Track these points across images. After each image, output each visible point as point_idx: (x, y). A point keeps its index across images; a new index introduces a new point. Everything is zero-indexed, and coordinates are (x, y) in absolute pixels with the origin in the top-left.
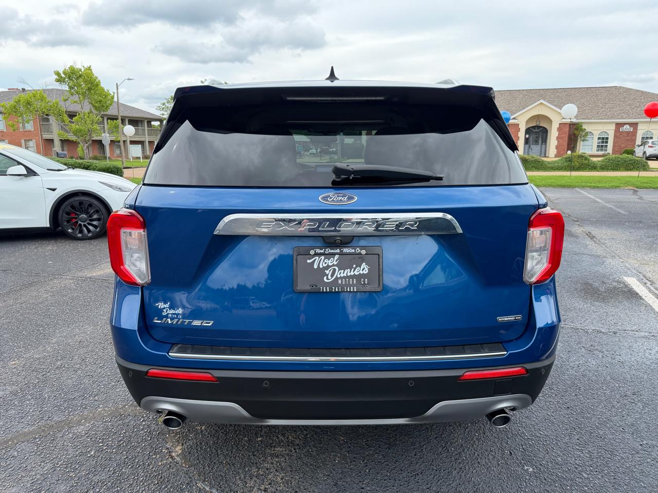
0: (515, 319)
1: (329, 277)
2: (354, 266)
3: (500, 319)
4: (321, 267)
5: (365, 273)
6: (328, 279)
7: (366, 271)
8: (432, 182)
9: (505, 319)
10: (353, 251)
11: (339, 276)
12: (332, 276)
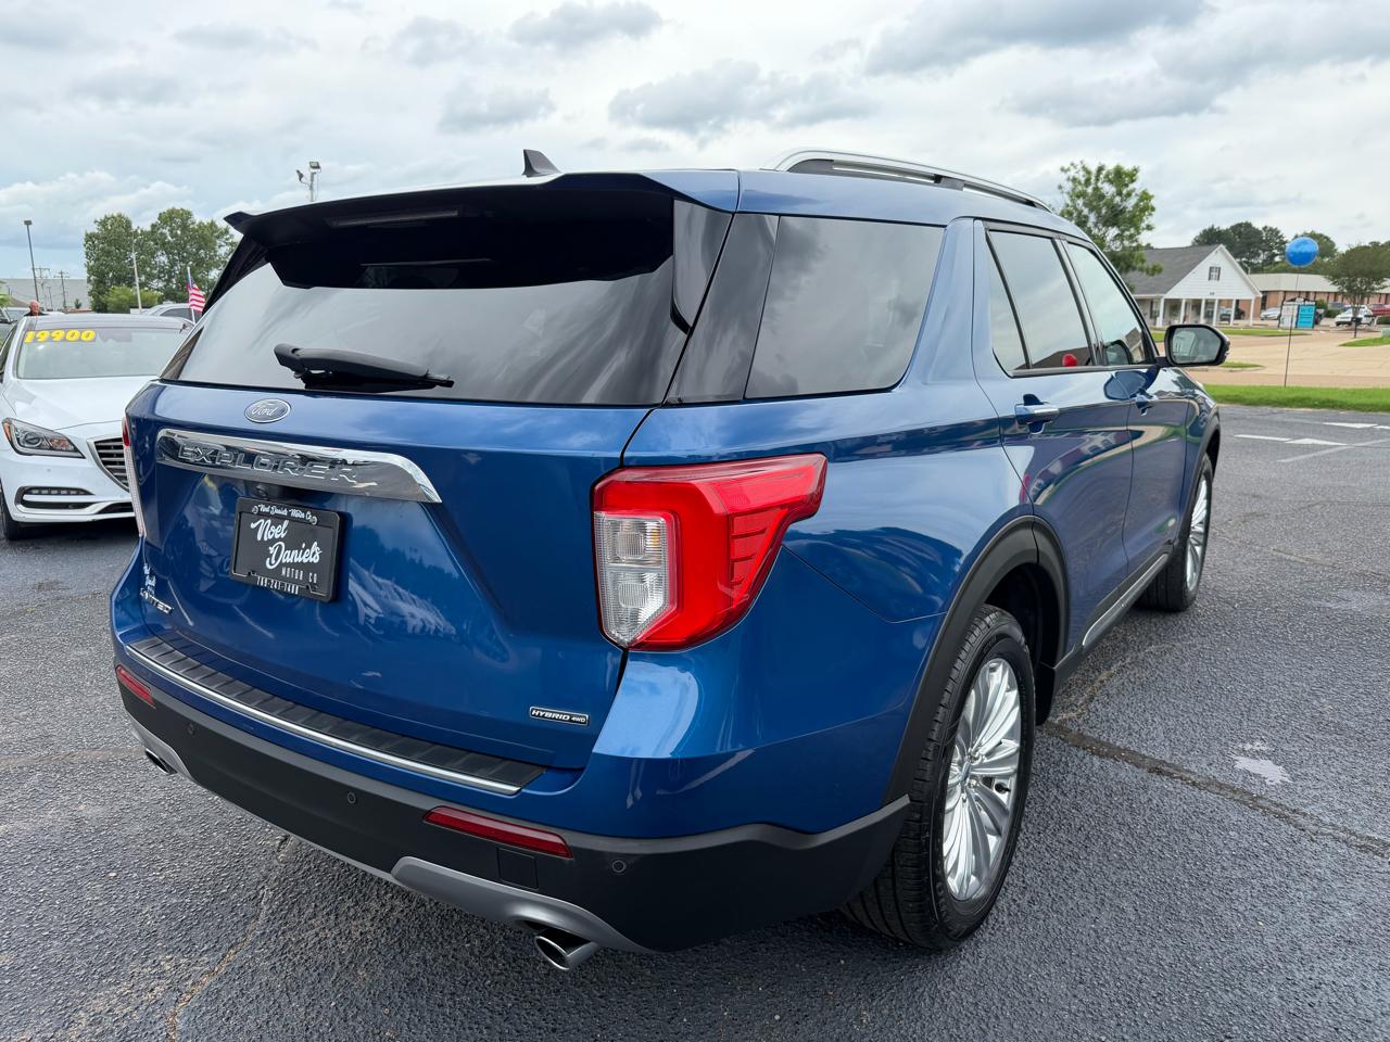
0: (570, 720)
1: (273, 562)
2: (304, 545)
3: (536, 711)
4: (266, 539)
5: (316, 561)
6: (271, 564)
7: (316, 560)
8: (437, 391)
9: (548, 715)
10: (302, 515)
11: (284, 561)
12: (276, 560)
